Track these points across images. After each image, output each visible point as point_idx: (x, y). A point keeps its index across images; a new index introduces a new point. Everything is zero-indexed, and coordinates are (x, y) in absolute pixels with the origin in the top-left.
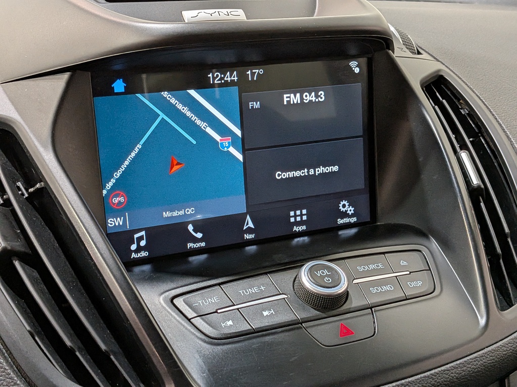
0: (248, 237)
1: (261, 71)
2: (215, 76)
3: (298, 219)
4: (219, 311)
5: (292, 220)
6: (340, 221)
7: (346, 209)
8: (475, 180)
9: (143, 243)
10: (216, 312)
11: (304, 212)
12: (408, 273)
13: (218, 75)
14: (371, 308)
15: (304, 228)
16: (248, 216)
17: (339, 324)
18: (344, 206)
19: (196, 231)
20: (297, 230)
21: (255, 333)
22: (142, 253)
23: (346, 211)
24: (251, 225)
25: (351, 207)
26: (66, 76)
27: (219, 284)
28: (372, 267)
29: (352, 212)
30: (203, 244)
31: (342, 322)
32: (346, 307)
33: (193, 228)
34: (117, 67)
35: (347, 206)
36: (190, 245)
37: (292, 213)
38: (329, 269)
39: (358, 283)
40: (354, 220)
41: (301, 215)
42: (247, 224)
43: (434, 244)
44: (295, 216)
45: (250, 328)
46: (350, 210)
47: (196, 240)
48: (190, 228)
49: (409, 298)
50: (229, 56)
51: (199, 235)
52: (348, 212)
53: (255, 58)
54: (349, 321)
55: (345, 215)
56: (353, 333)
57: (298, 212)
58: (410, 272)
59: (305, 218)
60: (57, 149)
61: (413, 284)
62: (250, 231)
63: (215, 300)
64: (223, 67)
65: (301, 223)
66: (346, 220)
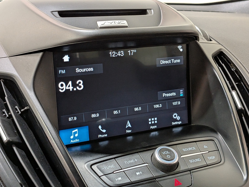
0: (128, 131)
1: (135, 51)
2: (113, 53)
3: (153, 122)
4: (114, 172)
5: (150, 123)
6: (173, 123)
7: (176, 117)
9: (76, 135)
10: (113, 173)
11: (156, 119)
12: (208, 152)
13: (114, 53)
14: (190, 171)
15: (156, 127)
16: (128, 121)
17: (174, 179)
18: (175, 116)
19: (102, 129)
20: (152, 128)
21: (133, 184)
22: (76, 140)
23: (176, 118)
24: (130, 125)
25: (178, 116)
26: (41, 54)
27: (115, 158)
28: (190, 149)
29: (179, 119)
30: (106, 135)
31: (176, 178)
32: (177, 170)
33: (101, 127)
34: (66, 49)
35: (177, 116)
36: (100, 136)
37: (150, 120)
38: (169, 151)
39: (183, 158)
40: (180, 123)
41: (154, 121)
42: (128, 125)
43: (220, 137)
44: (151, 121)
45: (130, 181)
46: (178, 118)
47: (103, 133)
48: (100, 127)
49: (209, 165)
50: (120, 45)
51: (104, 131)
52: (177, 119)
53: (132, 45)
54: (179, 177)
55: (176, 120)
56: (181, 184)
57: (153, 119)
58: (209, 152)
59: (156, 122)
60: (36, 90)
61: (211, 158)
62: (129, 129)
63: (112, 166)
64: (117, 49)
65: (154, 124)
66: (176, 123)
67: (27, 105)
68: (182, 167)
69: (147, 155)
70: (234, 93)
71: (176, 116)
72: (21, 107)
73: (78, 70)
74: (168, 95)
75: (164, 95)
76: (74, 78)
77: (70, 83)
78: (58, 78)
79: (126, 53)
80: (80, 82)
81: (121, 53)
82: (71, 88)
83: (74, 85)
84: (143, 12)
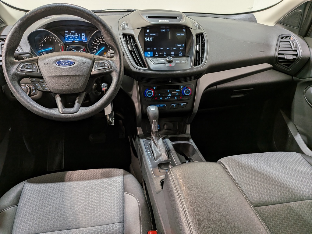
0: (164, 55)
8: (197, 49)
9: (149, 54)
14: (175, 63)
17: (171, 64)
21: (159, 64)
26: (141, 29)
34: (148, 28)
38: (171, 58)
43: (189, 58)
46: (181, 53)
47: (157, 55)
48: (156, 53)
49: (181, 63)
50: (164, 28)
51: (157, 54)
53: (168, 28)
55: (180, 54)
60: (139, 39)
61: (183, 62)
62: (165, 54)
64: (163, 29)
65: (173, 54)
66: (180, 55)
67: (136, 42)
68: (173, 62)
69: (165, 58)
70: (198, 46)
71: (180, 52)
72: (135, 43)
73: (151, 35)
74: (178, 45)
75: (177, 45)
76: (150, 37)
77: (148, 38)
78: (145, 36)
79: (166, 31)
80: (151, 38)
81: (164, 30)
82: (149, 40)
83: (150, 39)
84: (176, 18)
